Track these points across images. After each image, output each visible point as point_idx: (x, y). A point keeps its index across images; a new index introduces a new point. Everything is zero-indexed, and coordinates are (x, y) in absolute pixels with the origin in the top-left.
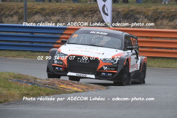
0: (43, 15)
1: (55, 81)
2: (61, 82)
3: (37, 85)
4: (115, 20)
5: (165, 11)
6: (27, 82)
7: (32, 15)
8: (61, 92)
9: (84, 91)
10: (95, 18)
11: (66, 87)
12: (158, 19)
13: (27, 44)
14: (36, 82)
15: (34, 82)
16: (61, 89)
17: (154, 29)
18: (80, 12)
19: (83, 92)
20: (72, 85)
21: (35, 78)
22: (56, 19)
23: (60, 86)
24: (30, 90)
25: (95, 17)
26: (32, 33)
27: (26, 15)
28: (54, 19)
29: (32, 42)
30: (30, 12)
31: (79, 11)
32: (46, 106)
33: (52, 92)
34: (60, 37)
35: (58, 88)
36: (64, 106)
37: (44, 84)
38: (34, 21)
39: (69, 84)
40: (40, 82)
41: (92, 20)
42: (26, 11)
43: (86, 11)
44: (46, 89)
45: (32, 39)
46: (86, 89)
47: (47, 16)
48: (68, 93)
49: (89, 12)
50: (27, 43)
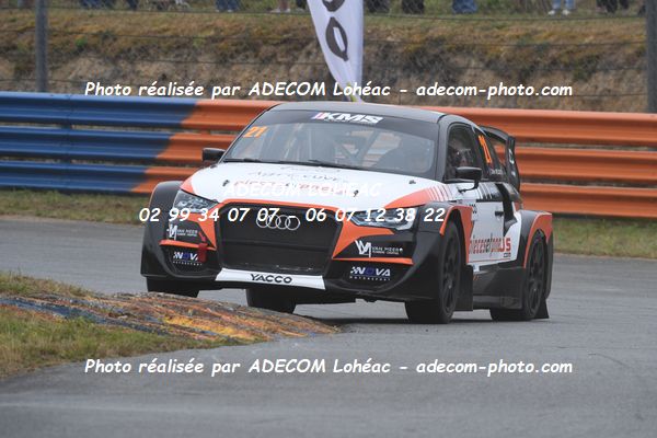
0: (109, 58)
1: (151, 303)
2: (175, 307)
3: (85, 317)
5: (561, 42)
6: (48, 307)
7: (64, 58)
8: (175, 344)
9: (260, 340)
10: (300, 67)
11: (194, 326)
12: (532, 71)
13: (49, 164)
14: (83, 305)
15: (73, 307)
16: (175, 332)
17: (519, 107)
18: (245, 45)
19: (256, 341)
20: (216, 316)
21: (79, 290)
22: (155, 73)
23: (169, 322)
24: (58, 337)
25: (301, 64)
26: (66, 124)
27: (44, 56)
28: (147, 71)
29: (67, 158)
30: (60, 47)
31: (241, 43)
32: (119, 394)
33: (141, 342)
34: (171, 138)
35: (162, 327)
36: (185, 394)
37: (110, 315)
38: (74, 78)
39: (206, 314)
40: (96, 307)
41: (289, 75)
42: (42, 42)
43: (265, 42)
44: (117, 333)
45: (65, 146)
46: (267, 331)
47: (121, 61)
48: (201, 347)
49: (277, 45)
50: (48, 162)
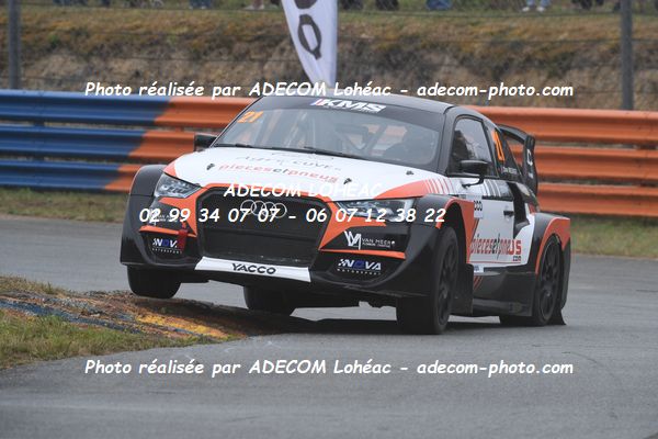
0: (82, 55)
1: (124, 301)
3: (57, 315)
4: (349, 73)
5: (535, 39)
6: (20, 305)
7: (37, 55)
8: (147, 343)
10: (274, 65)
11: (167, 325)
12: (507, 68)
14: (55, 303)
15: (45, 305)
16: (147, 330)
18: (218, 42)
21: (50, 288)
22: (128, 70)
23: (143, 320)
24: (30, 336)
25: (275, 61)
26: (39, 121)
27: (16, 53)
28: (120, 68)
29: (39, 156)
30: (33, 44)
31: (214, 40)
33: (114, 340)
34: (145, 135)
35: (135, 325)
36: (157, 392)
37: (83, 313)
38: (47, 75)
40: (68, 305)
41: (263, 72)
42: (15, 39)
43: (239, 39)
44: (90, 332)
45: (38, 143)
47: (94, 58)
48: (174, 346)
49: (250, 42)
50: (20, 159)
